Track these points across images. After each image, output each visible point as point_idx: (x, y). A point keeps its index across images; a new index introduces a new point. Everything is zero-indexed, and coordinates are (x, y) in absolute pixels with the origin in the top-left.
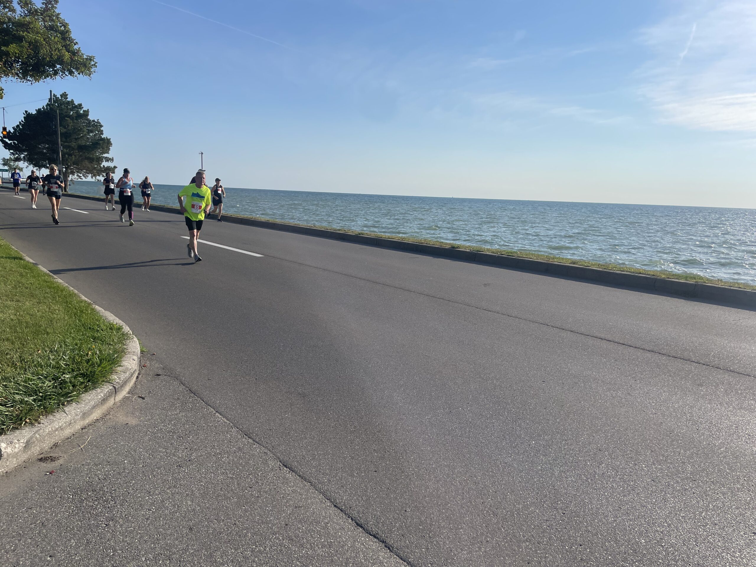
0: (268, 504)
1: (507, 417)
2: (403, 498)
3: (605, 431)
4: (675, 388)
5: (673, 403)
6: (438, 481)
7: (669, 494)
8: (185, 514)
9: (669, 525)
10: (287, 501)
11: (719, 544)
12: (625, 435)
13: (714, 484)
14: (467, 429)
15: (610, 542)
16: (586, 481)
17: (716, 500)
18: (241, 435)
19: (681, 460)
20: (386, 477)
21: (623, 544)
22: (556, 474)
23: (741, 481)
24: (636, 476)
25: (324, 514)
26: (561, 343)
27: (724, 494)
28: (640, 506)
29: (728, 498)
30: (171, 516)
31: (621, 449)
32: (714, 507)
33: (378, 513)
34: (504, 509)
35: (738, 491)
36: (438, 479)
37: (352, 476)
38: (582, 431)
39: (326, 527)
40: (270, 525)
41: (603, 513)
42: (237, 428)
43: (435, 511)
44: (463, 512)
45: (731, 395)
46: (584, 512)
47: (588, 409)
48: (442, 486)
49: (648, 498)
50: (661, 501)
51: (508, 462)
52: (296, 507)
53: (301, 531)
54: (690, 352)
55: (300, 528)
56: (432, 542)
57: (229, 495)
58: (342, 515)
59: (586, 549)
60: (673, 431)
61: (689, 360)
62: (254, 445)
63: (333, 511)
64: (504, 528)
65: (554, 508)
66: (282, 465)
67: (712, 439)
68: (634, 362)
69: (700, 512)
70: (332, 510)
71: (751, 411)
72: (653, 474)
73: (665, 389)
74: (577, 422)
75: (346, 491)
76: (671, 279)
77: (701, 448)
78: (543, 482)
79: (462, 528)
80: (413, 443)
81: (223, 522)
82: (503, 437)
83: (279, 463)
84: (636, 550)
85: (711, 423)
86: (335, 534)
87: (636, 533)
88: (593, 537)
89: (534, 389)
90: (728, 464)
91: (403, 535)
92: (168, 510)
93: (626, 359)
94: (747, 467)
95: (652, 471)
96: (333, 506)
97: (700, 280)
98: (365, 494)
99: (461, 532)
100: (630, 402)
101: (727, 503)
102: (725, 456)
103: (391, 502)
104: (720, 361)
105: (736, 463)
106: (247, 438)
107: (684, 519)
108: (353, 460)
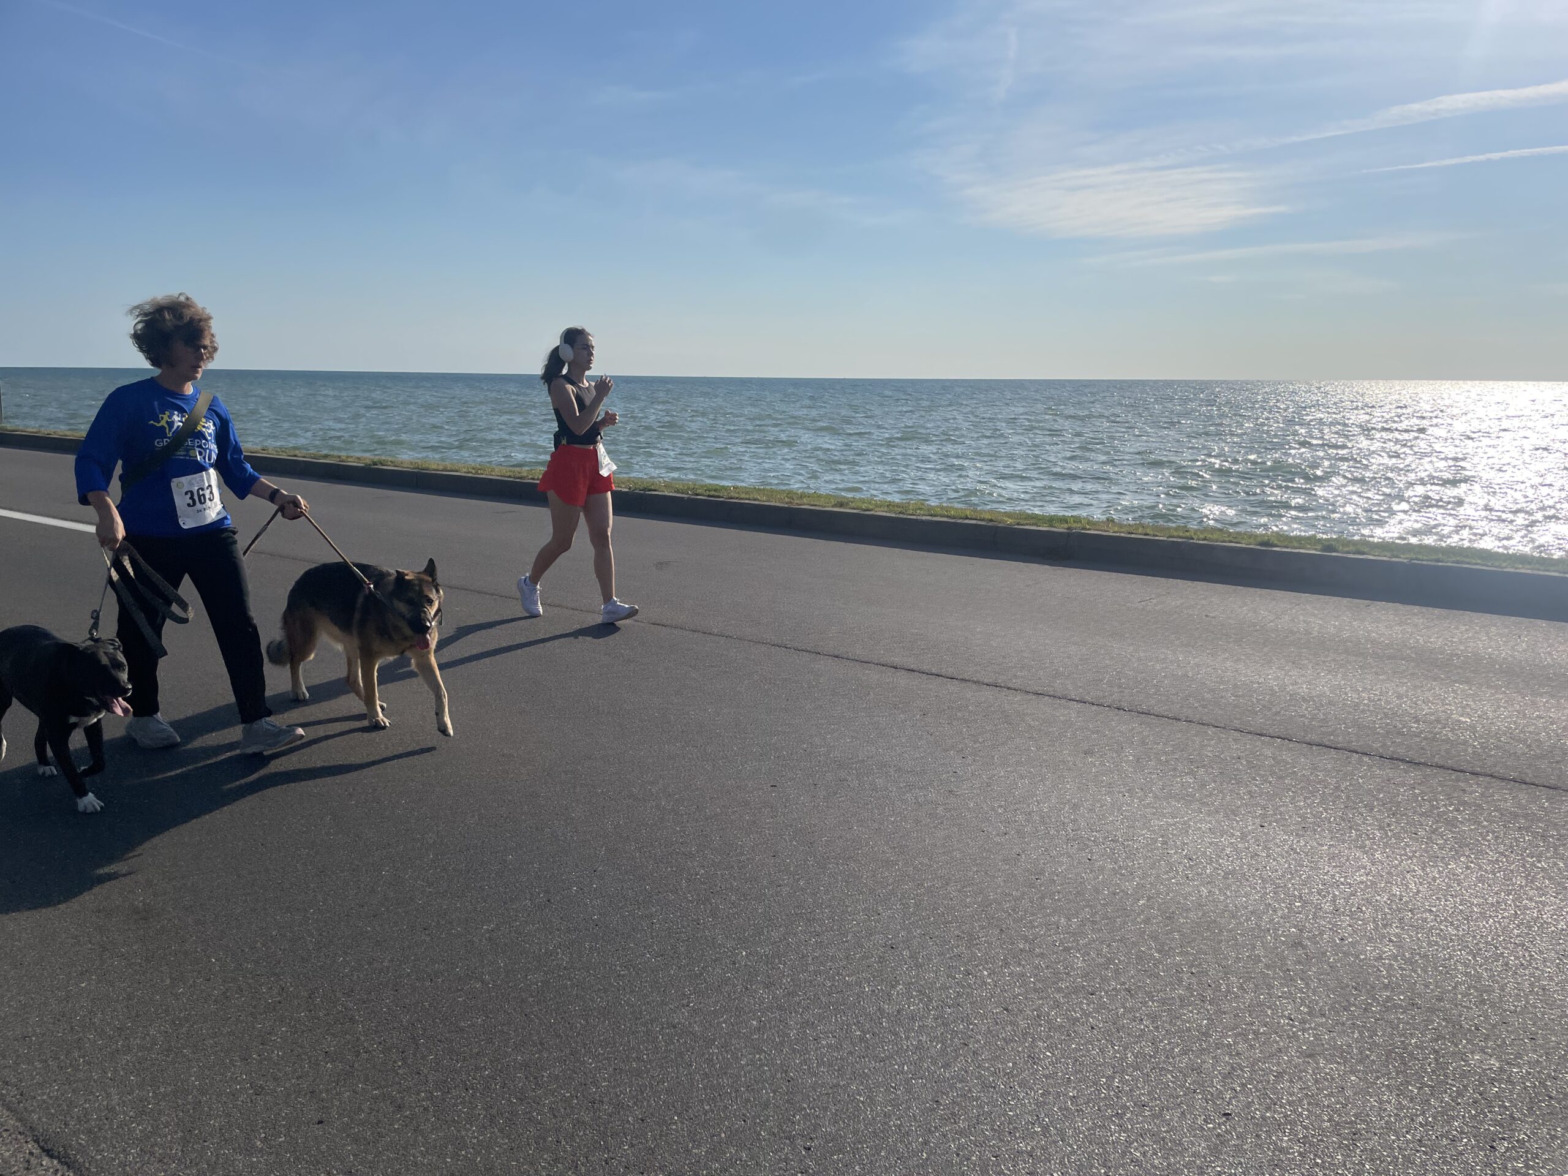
1: (685, 894)
4: (1041, 766)
24: (970, 1003)
26: (814, 687)
47: (868, 843)
49: (997, 1059)
54: (1066, 678)
60: (1042, 872)
61: (1064, 697)
65: (785, 1138)
67: (1121, 880)
71: (1187, 801)
77: (1099, 906)
85: (1115, 840)
89: (751, 809)
95: (1004, 984)
97: (1076, 525)
100: (953, 812)
102: (1149, 919)
104: (1121, 692)
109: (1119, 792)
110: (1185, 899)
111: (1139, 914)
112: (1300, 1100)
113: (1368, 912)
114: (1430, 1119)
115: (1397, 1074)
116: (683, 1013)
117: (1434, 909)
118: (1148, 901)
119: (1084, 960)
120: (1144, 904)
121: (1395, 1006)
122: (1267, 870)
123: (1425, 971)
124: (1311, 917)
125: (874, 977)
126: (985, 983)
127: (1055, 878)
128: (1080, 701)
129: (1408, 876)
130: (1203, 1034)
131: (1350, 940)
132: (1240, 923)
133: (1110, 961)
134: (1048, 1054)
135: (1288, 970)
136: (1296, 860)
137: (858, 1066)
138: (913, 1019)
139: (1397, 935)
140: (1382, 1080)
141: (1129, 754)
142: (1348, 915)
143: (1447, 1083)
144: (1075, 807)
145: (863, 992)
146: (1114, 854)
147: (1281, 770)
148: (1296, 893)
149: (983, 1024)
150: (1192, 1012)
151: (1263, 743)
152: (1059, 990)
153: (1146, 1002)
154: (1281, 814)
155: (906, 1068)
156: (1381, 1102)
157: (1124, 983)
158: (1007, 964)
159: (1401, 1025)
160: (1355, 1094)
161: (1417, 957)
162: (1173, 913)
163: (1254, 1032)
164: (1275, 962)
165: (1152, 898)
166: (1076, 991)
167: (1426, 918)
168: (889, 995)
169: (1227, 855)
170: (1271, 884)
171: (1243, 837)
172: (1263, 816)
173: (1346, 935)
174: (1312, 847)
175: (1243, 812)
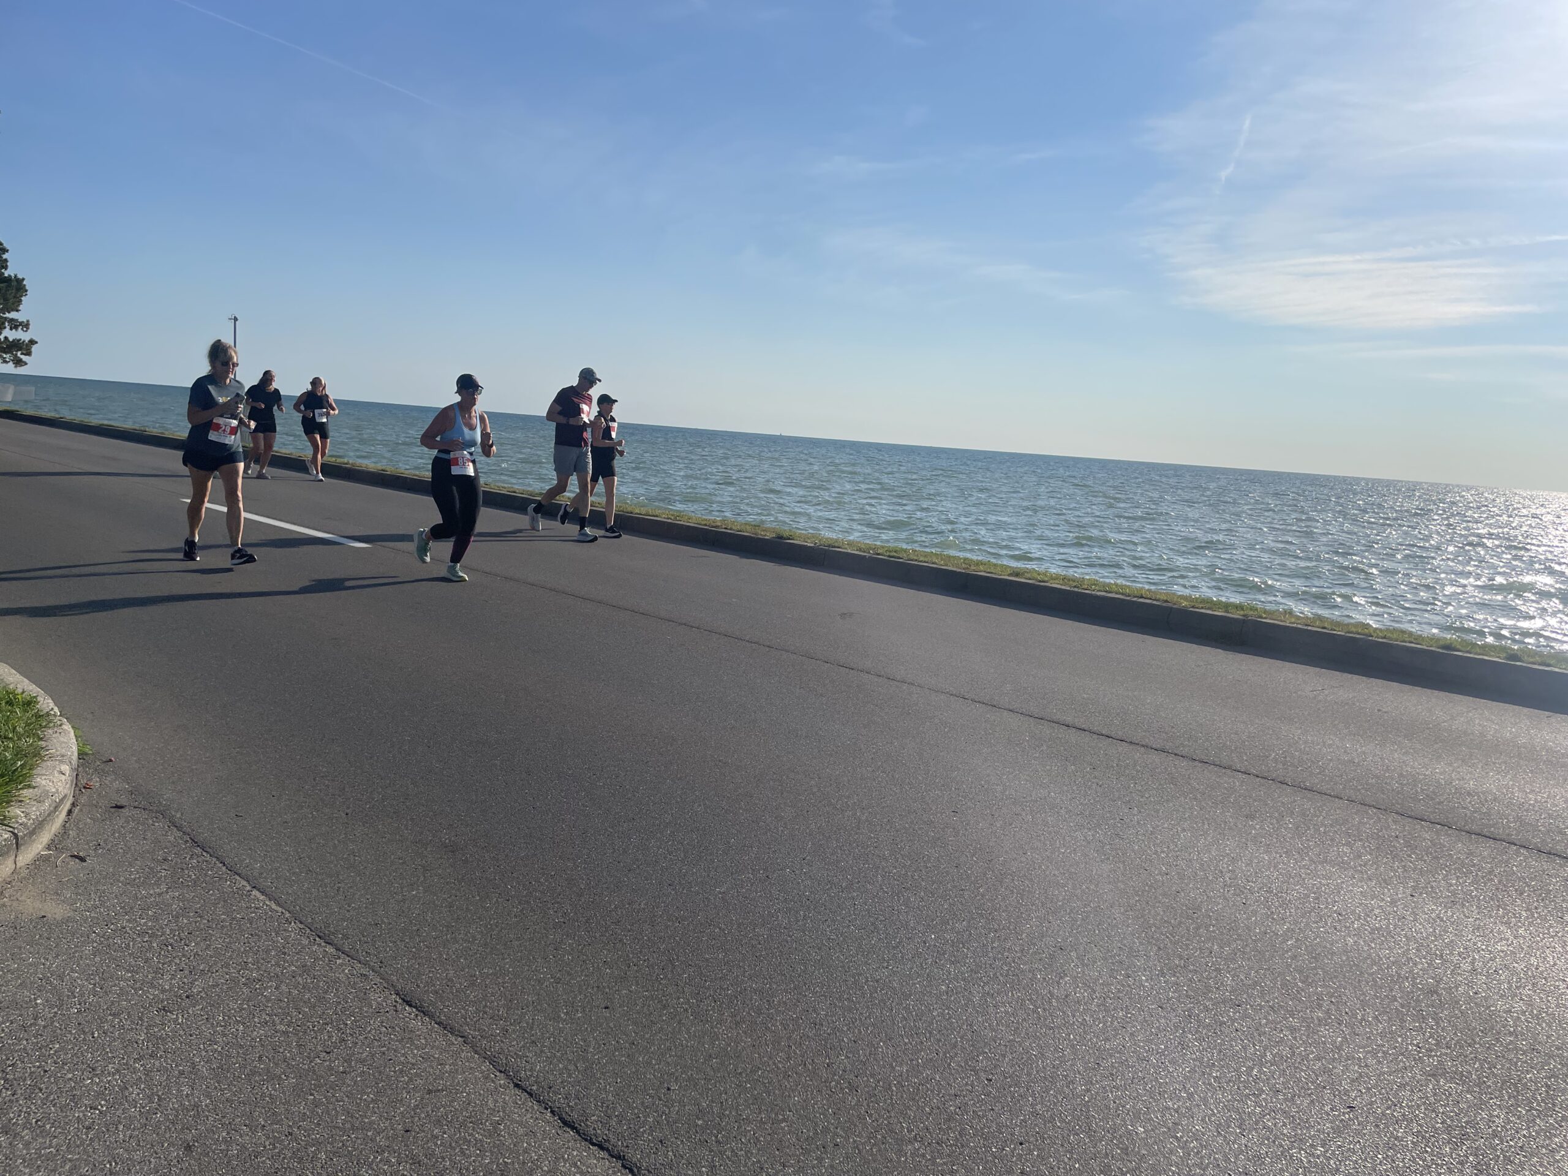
0: (367, 1087)
1: (881, 886)
2: (662, 1063)
3: (1071, 910)
4: (1203, 823)
5: (1199, 853)
6: (737, 1024)
7: (1190, 1032)
8: (176, 1116)
9: (1190, 1096)
10: (411, 1080)
11: (1285, 1131)
12: (1109, 918)
13: (1274, 1011)
14: (802, 913)
15: (1078, 1135)
16: (1034, 1011)
17: (1277, 1042)
18: (308, 937)
19: (1213, 963)
20: (628, 1020)
21: (1103, 1137)
22: (976, 999)
23: (1325, 1005)
24: (1129, 998)
25: (491, 1104)
26: (990, 734)
27: (1293, 1030)
28: (1135, 1059)
29: (1301, 1039)
30: (143, 1121)
31: (1101, 946)
32: (1274, 1056)
33: (610, 1097)
34: (872, 1075)
35: (1320, 1025)
36: (738, 1018)
37: (557, 1019)
38: (1027, 911)
39: (494, 1132)
40: (369, 1134)
41: (1066, 1076)
42: (301, 923)
43: (730, 1086)
44: (788, 1086)
45: (1306, 836)
46: (1029, 1074)
47: (1040, 867)
48: (745, 1033)
49: (1150, 1041)
50: (1176, 1047)
51: (881, 979)
52: (429, 1092)
53: (439, 1142)
54: (1232, 751)
55: (437, 1137)
56: (722, 1153)
57: (278, 1071)
58: (531, 1104)
59: (1030, 1152)
60: (1199, 908)
61: (1230, 768)
62: (339, 958)
63: (511, 1097)
64: (870, 1116)
65: (971, 1070)
66: (400, 1001)
67: (1272, 923)
68: (1127, 771)
69: (1249, 1067)
70: (511, 1095)
71: (1342, 867)
72: (1161, 994)
73: (1186, 825)
74: (1017, 894)
75: (542, 1051)
76: (1197, 608)
77: (1250, 941)
78: (950, 1018)
79: (784, 1120)
80: (688, 946)
81: (263, 1130)
82: (872, 928)
83: (394, 997)
84: (1127, 1149)
85: (1270, 891)
86: (515, 1145)
87: (1128, 1114)
88: (1045, 1125)
89: (935, 827)
90: (1301, 972)
91: (661, 1141)
92: (135, 1107)
93: (1113, 767)
94: (1336, 977)
95: (1159, 988)
96: (511, 1085)
97: (1252, 612)
98: (584, 1057)
99: (783, 1129)
100: (1119, 851)
101: (1298, 1048)
102: (1296, 956)
103: (637, 1071)
104: (1285, 769)
105: (1315, 968)
106: (323, 944)
107: (1219, 1083)
108: (559, 985)
109: (1276, 853)
110: (1332, 944)
112: (1419, 1106)
114: (1534, 1134)
115: (1509, 1098)
119: (1233, 980)
120: (1292, 944)
121: (1516, 1048)
122: (1412, 931)
123: (1550, 1027)
124: (1449, 972)
125: (1045, 968)
126: (1143, 985)
127: (1211, 914)
128: (1246, 773)
129: (1548, 951)
131: (1484, 995)
132: (1382, 970)
133: (1256, 983)
135: (1422, 1011)
139: (1529, 996)
140: (1495, 1100)
141: (1290, 822)
143: (1554, 1110)
144: (1233, 860)
146: (1268, 902)
147: (1436, 852)
148: (1438, 952)
150: (1328, 1030)
151: (1422, 826)
152: (1209, 999)
154: (1432, 887)
156: (1491, 1116)
159: (1519, 1064)
160: (1469, 1107)
161: (1544, 1015)
162: (1319, 954)
163: (1384, 1052)
164: (1410, 1003)
166: (1224, 1001)
168: (1058, 983)
169: (1375, 915)
170: (1415, 943)
171: (1393, 902)
172: (1414, 888)
173: (1480, 990)
174: (1458, 918)
175: (1395, 882)
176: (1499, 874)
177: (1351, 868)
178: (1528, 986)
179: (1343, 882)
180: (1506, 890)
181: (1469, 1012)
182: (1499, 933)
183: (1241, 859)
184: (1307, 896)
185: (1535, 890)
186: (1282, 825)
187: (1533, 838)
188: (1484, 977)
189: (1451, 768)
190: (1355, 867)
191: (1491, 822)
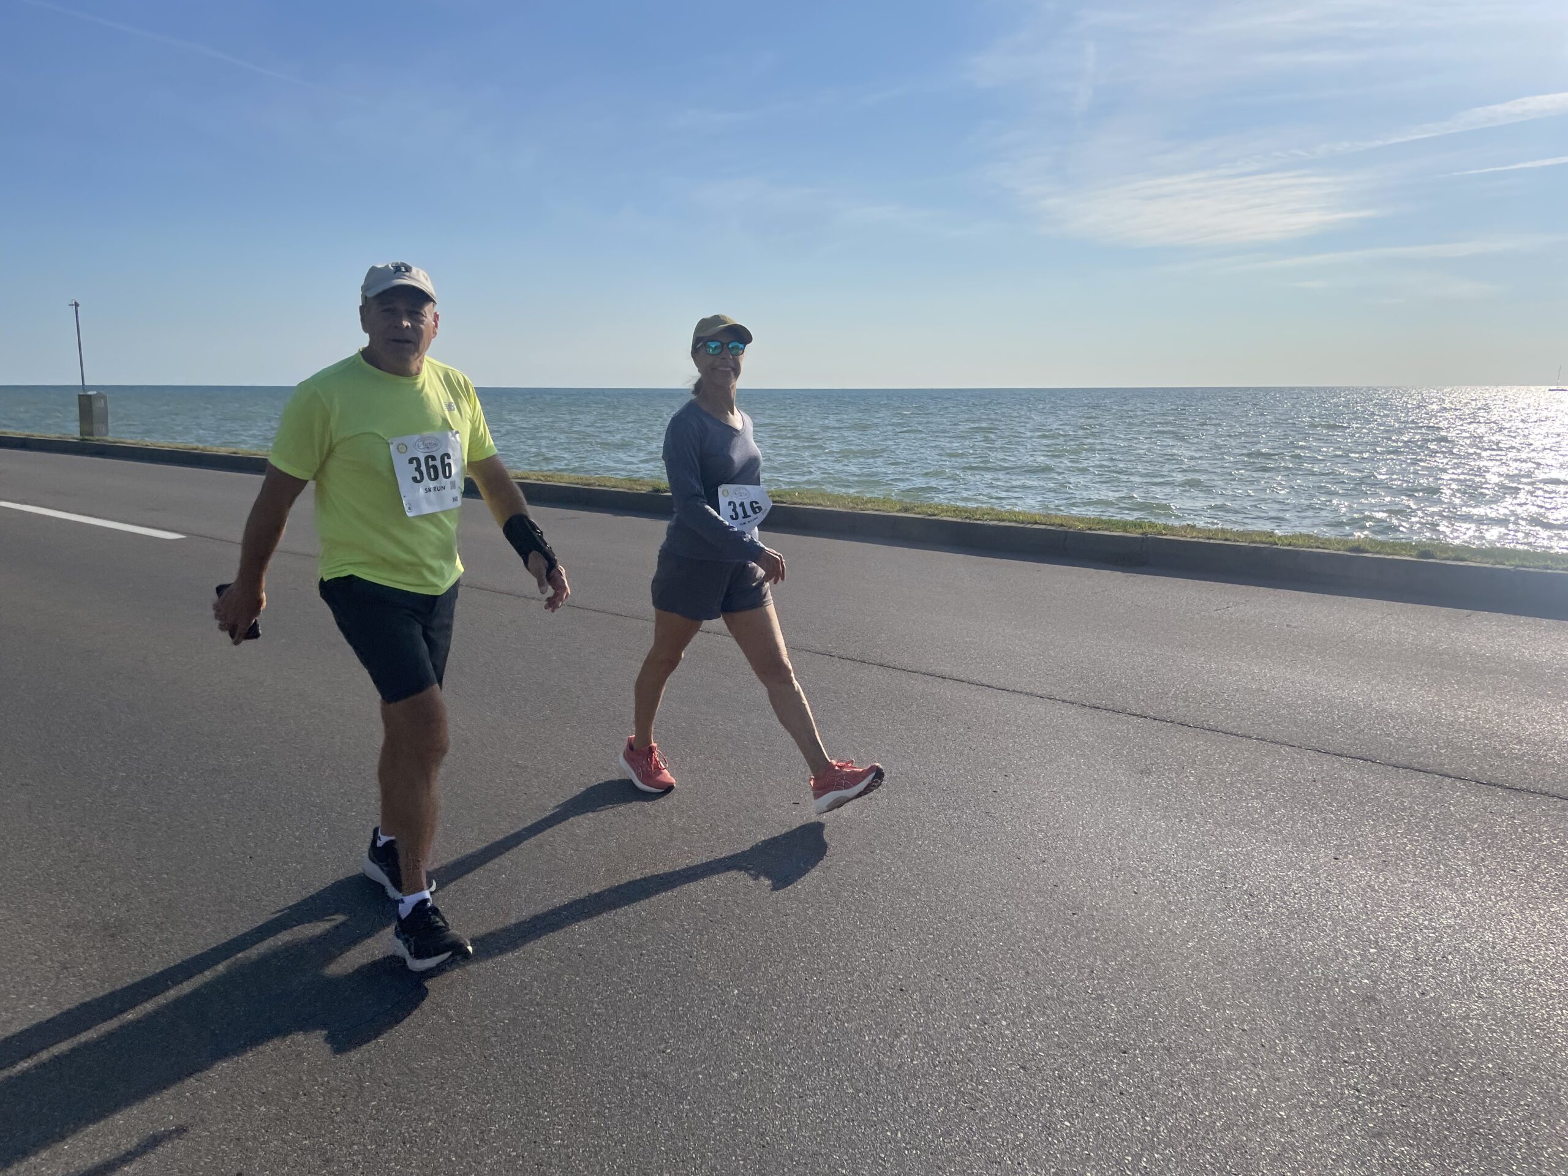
71: (1252, 829)
76: (1094, 530)
104: (1186, 706)
111: (1187, 958)
113: (1455, 961)
116: (658, 1061)
117: (1532, 959)
118: (1198, 943)
119: (1119, 1011)
122: (1339, 910)
123: (1519, 1034)
124: (1387, 966)
125: (877, 1024)
126: (1003, 1036)
127: (1095, 913)
128: (1141, 716)
130: (1252, 1106)
131: (1433, 995)
134: (1067, 1123)
135: (1357, 1030)
136: (1373, 898)
137: (845, 1131)
138: (915, 1076)
139: (1489, 991)
141: (1191, 774)
142: (1431, 965)
144: (1124, 834)
145: (862, 1042)
146: (1164, 887)
147: (1361, 796)
149: (995, 1084)
150: (1240, 1078)
151: (1342, 764)
152: (1088, 1046)
153: (1187, 1064)
154: (1358, 845)
155: (899, 1135)
157: (1162, 1040)
158: (1029, 1013)
161: (1510, 1017)
165: (1204, 939)
166: (1106, 1047)
167: (1523, 971)
168: (892, 1045)
169: (1293, 891)
170: (1343, 927)
171: (1314, 871)
172: (1338, 847)
173: (1428, 988)
174: (1393, 885)
175: (1316, 842)
176: (1435, 817)
177: (1263, 828)
178: (1485, 975)
179: (1254, 849)
180: (1445, 839)
181: (1417, 1025)
182: (1444, 899)
183: (1134, 830)
184: (1213, 874)
185: (1478, 836)
186: (1182, 779)
187: (1468, 765)
188: (1431, 968)
189: (1369, 687)
190: (1268, 826)
191: (1419, 750)
